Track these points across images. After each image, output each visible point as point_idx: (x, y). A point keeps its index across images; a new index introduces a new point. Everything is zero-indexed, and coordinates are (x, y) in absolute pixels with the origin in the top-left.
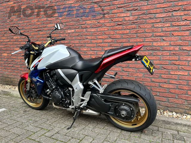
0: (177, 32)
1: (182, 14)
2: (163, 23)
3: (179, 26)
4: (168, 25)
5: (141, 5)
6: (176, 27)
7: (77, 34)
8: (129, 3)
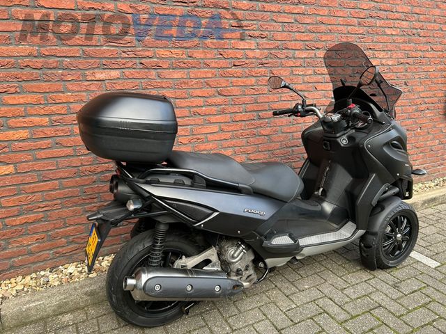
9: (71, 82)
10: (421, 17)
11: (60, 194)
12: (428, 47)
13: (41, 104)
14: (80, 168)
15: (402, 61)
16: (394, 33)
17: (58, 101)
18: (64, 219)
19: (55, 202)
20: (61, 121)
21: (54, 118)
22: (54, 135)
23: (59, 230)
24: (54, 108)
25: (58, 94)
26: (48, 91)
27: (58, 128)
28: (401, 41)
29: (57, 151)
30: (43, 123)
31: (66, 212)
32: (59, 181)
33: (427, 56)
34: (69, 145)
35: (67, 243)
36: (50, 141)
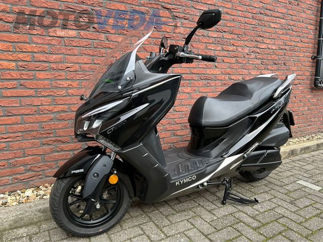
0: (226, 58)
1: (230, 38)
2: (215, 45)
3: (228, 51)
4: (219, 48)
5: (192, 13)
6: (226, 53)
7: (84, 42)
8: (178, 5)
9: (36, 36)
10: (294, 17)
11: (21, 127)
12: (298, 39)
13: (10, 51)
14: (40, 107)
15: (282, 47)
16: (276, 27)
17: (24, 50)
18: (24, 149)
19: (16, 134)
20: (26, 67)
21: (20, 63)
22: (19, 77)
23: (18, 159)
24: (21, 55)
25: (24, 44)
26: (16, 41)
27: (23, 72)
28: (280, 33)
29: (21, 91)
30: (10, 67)
31: (26, 144)
32: (22, 116)
33: (298, 45)
34: (31, 87)
35: (25, 170)
36: (15, 82)
